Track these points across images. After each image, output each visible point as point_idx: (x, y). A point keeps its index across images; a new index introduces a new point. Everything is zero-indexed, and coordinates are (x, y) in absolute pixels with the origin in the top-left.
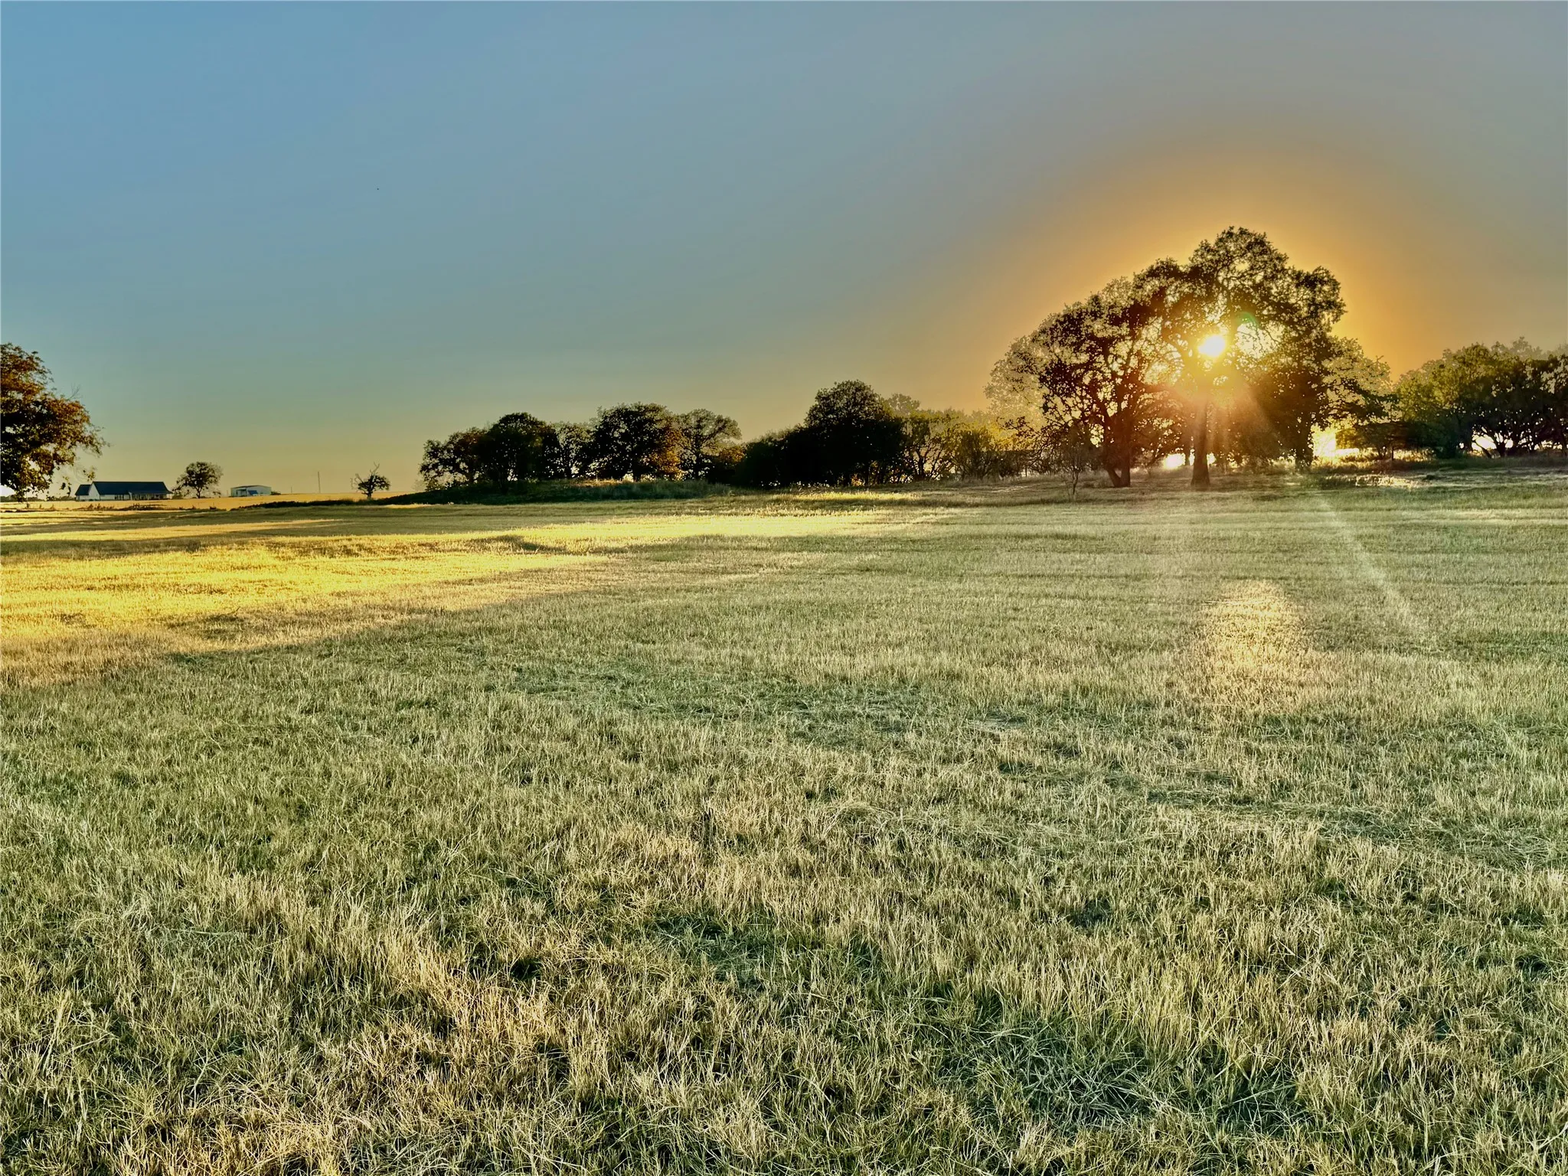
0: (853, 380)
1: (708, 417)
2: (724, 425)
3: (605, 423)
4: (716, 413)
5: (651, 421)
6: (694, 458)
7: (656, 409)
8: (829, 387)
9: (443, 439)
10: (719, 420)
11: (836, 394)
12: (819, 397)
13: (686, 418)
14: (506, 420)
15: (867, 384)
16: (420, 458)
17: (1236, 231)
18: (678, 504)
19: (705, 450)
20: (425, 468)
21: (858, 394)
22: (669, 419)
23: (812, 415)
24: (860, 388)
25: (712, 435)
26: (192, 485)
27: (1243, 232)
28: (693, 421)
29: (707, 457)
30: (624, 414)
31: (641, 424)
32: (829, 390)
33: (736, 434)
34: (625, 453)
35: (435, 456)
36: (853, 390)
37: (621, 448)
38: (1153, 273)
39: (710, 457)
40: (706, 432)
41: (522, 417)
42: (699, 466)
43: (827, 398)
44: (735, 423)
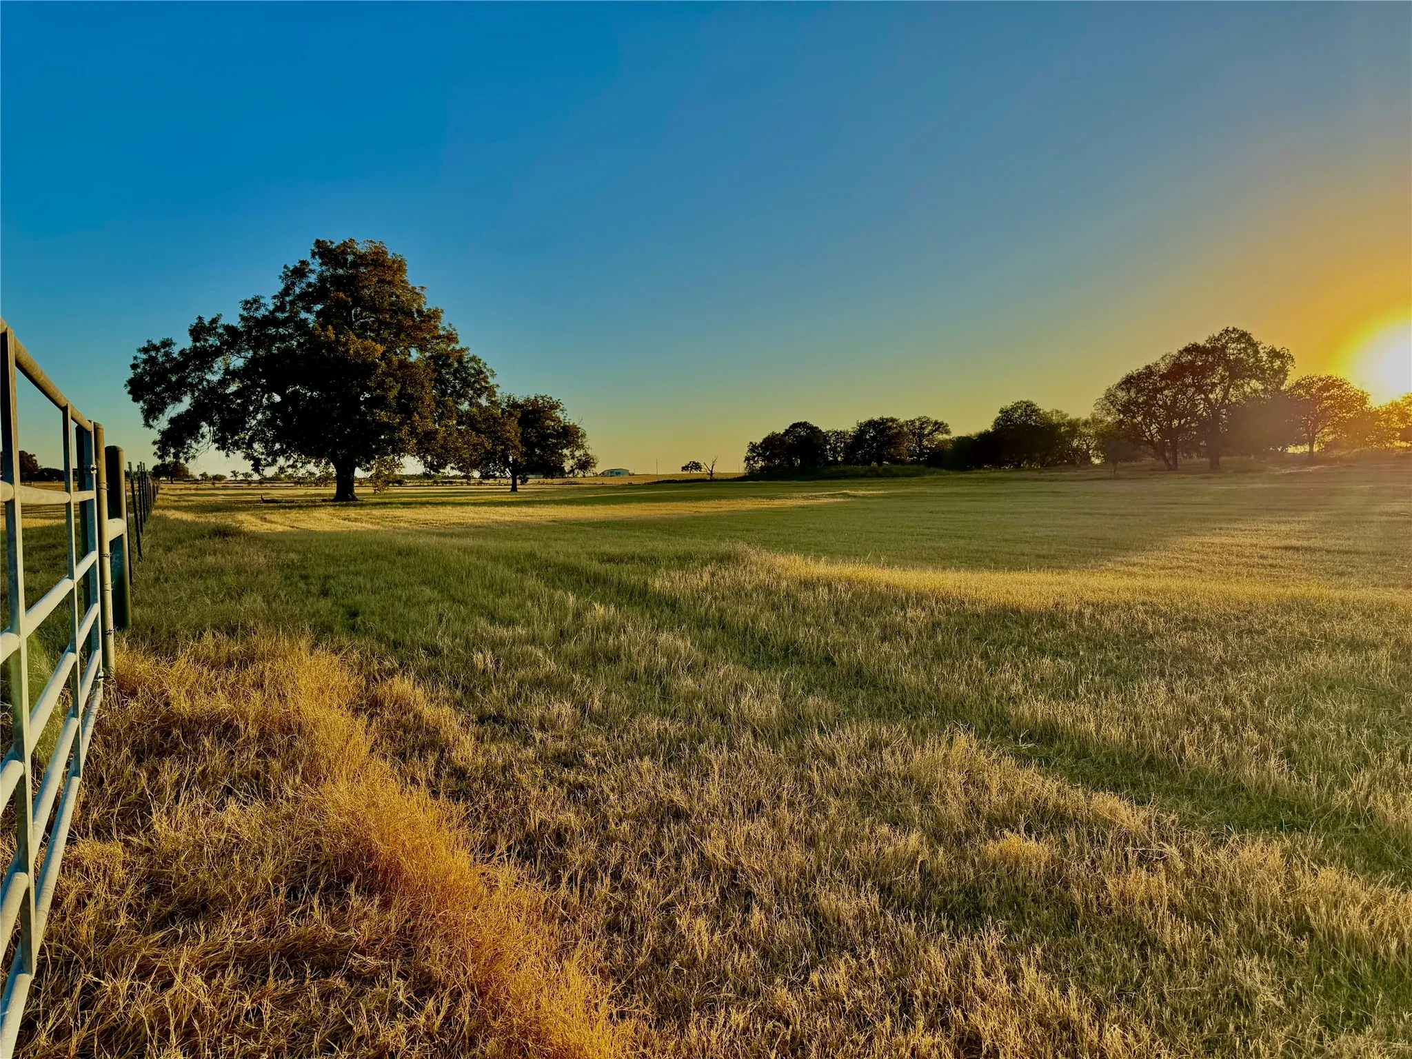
0: (1025, 400)
1: (928, 422)
2: (939, 427)
3: (860, 430)
4: (933, 419)
5: (890, 428)
6: (918, 449)
7: (893, 420)
8: (1008, 404)
9: (758, 440)
10: (936, 423)
11: (1014, 409)
12: (1001, 412)
13: (913, 422)
14: (794, 426)
15: (1034, 402)
16: (744, 452)
17: (1230, 329)
18: (907, 480)
19: (925, 443)
20: (747, 459)
21: (1029, 409)
22: (901, 426)
23: (997, 423)
24: (1029, 405)
25: (930, 433)
26: (580, 469)
27: (1234, 329)
28: (917, 424)
29: (926, 448)
30: (871, 424)
31: (884, 429)
32: (1009, 407)
33: (948, 432)
34: (872, 448)
35: (754, 452)
36: (1024, 405)
37: (870, 446)
38: (1187, 350)
39: (930, 449)
40: (926, 432)
41: (804, 425)
42: (921, 454)
43: (1007, 412)
44: (947, 425)
